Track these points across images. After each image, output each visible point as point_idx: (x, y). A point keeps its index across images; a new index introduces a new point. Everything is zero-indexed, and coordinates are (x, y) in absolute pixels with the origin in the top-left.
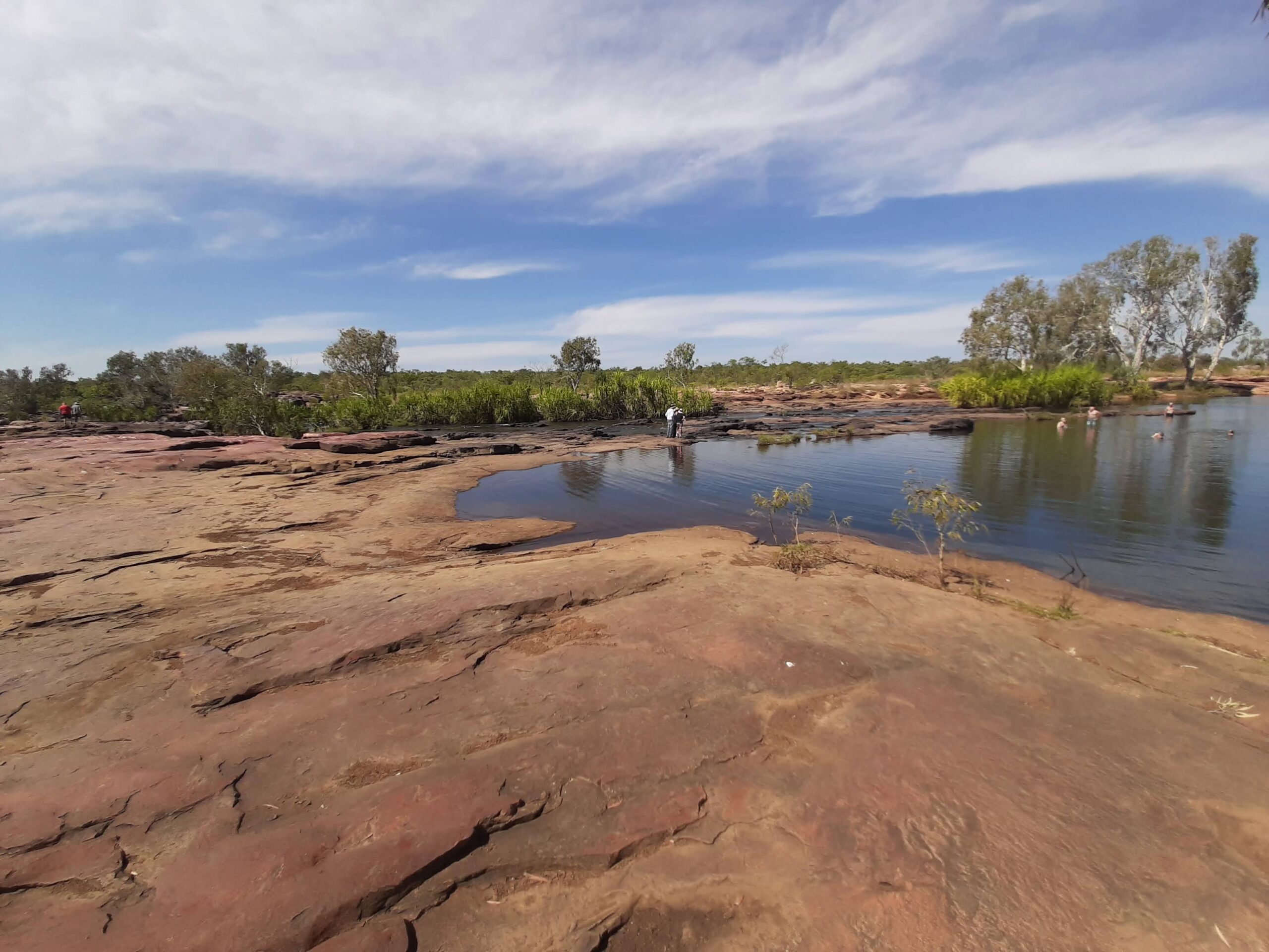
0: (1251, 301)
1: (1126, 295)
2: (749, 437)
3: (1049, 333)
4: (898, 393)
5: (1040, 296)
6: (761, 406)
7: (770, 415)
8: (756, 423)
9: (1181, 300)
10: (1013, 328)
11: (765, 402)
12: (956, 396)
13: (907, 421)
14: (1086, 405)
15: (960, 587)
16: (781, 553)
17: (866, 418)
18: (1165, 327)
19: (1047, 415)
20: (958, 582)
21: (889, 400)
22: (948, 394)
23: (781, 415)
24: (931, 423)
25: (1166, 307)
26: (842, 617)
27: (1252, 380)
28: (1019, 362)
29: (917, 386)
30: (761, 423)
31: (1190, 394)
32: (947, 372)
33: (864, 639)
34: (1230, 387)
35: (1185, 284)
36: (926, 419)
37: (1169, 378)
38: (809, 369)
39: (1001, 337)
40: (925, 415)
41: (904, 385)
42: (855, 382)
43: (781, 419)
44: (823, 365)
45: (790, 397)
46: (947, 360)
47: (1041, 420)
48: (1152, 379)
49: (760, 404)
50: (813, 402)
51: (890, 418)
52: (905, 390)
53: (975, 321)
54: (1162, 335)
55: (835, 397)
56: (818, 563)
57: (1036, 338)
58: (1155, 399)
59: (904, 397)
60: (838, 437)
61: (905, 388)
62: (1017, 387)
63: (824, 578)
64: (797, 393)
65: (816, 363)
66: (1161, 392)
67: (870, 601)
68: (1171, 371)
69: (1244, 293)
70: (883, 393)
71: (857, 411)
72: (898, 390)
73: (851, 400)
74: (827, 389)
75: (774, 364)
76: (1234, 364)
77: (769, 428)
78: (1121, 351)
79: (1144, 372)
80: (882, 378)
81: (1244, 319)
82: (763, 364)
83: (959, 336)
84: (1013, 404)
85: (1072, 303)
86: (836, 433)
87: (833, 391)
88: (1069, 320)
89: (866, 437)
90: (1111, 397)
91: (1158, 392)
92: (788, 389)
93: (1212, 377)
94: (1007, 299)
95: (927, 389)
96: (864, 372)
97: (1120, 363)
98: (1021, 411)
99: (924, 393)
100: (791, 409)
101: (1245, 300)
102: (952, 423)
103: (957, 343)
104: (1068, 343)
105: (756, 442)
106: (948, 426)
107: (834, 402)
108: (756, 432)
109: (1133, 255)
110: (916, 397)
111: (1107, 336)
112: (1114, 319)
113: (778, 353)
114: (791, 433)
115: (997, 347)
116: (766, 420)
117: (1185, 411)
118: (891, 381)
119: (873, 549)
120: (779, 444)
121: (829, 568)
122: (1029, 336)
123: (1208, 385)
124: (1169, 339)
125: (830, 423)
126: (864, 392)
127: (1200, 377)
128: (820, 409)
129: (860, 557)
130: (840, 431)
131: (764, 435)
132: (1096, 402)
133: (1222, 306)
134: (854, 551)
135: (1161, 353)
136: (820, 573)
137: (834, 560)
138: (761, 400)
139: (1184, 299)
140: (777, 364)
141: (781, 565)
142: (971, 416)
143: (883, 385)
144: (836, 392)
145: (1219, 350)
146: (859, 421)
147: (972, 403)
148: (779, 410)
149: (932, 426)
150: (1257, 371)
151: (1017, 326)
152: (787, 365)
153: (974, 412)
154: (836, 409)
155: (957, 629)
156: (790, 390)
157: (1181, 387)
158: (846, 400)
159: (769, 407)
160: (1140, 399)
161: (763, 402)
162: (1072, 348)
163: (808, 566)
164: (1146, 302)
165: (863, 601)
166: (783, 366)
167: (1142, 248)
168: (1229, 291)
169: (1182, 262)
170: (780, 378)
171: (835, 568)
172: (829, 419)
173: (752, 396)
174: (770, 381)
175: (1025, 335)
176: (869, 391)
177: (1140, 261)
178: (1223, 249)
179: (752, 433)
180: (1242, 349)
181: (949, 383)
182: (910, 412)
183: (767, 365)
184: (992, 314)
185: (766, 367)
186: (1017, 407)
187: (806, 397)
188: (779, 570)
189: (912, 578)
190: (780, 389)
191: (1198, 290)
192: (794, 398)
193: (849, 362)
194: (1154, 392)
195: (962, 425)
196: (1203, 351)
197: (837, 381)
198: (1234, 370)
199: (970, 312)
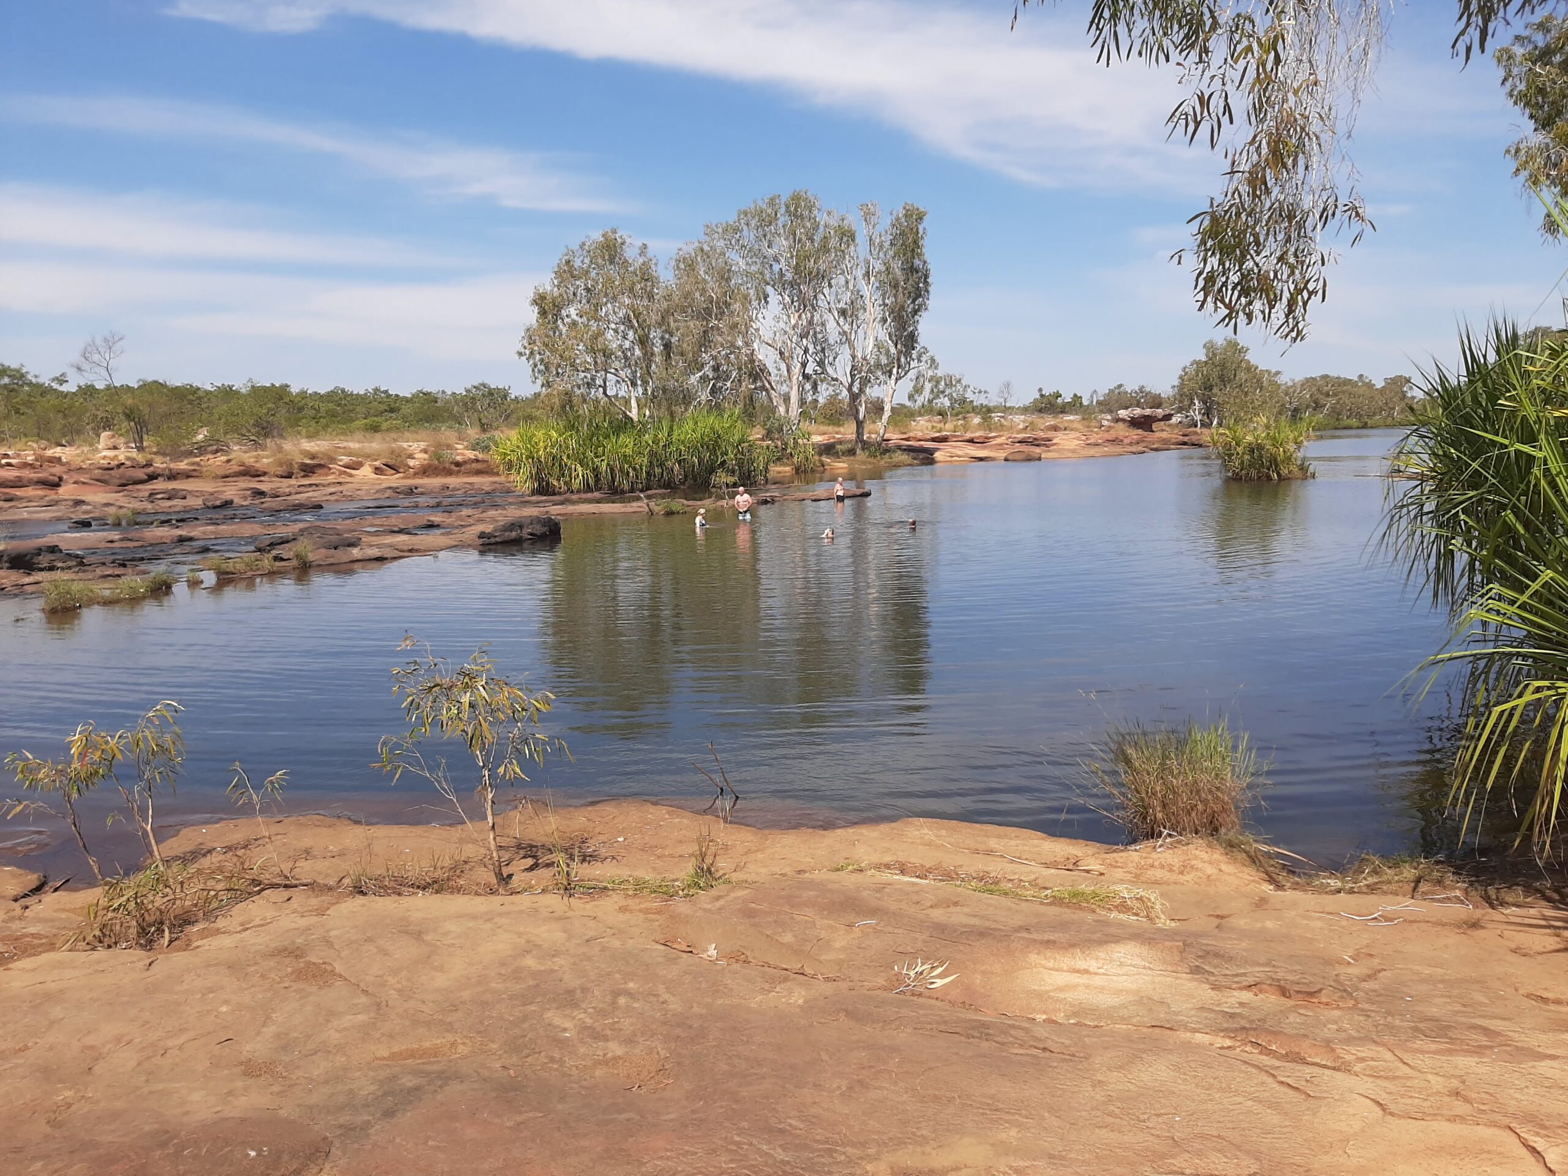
0: (923, 313)
1: (769, 289)
2: (19, 592)
3: (667, 346)
4: (411, 463)
5: (646, 276)
6: (56, 503)
7: (85, 524)
8: (39, 551)
9: (840, 306)
10: (610, 334)
11: (66, 491)
12: (526, 470)
13: (431, 526)
14: (735, 485)
15: (533, 877)
16: (104, 902)
17: (341, 525)
18: (823, 350)
19: (679, 504)
20: (531, 869)
21: (394, 480)
22: (510, 466)
23: (117, 524)
24: (481, 528)
25: (821, 316)
26: (270, 1030)
27: (934, 440)
28: (627, 402)
29: (449, 447)
30: (53, 549)
31: (864, 463)
32: (508, 417)
33: (320, 1067)
34: (910, 450)
35: (842, 280)
36: (471, 521)
37: (837, 436)
38: (190, 402)
39: (592, 350)
40: (469, 511)
41: (423, 445)
42: (310, 437)
43: (115, 535)
44: (227, 393)
45: (141, 474)
46: (504, 394)
47: (670, 513)
48: (817, 439)
49: (52, 495)
50: (207, 486)
51: (395, 521)
52: (426, 456)
53: (543, 313)
54: (821, 363)
55: (265, 474)
56: (215, 904)
57: (648, 356)
58: (823, 472)
59: (425, 471)
60: (272, 575)
61: (425, 451)
62: (629, 451)
63: (226, 941)
64: (159, 464)
65: (209, 388)
66: (829, 460)
67: (339, 968)
68: (840, 426)
69: (913, 302)
70: (377, 463)
71: (321, 507)
72: (411, 456)
73: (306, 482)
74: (240, 454)
75: (93, 386)
76: (911, 414)
77: (80, 562)
78: (773, 388)
79: (805, 426)
80: (375, 429)
81: (916, 341)
82: (55, 385)
83: (517, 342)
84: (626, 486)
85: (697, 295)
86: (266, 562)
87: (258, 459)
88: (695, 326)
89: (345, 569)
90: (766, 470)
91: (826, 459)
92: (134, 453)
93: (887, 436)
94: (593, 274)
95: (471, 454)
96: (333, 415)
97: (774, 409)
98: (638, 499)
99: (465, 462)
100: (149, 507)
101: (915, 312)
102: (521, 527)
103: (517, 357)
104: (699, 370)
105: (40, 603)
106: (514, 534)
107: (263, 487)
108: (38, 576)
109: (773, 220)
110: (449, 473)
111: (752, 361)
112: (757, 330)
113: (96, 357)
114: (144, 573)
115: (587, 370)
116: (72, 540)
117: (859, 491)
118: (394, 435)
119: (353, 836)
120: (108, 603)
121: (242, 911)
122: (638, 352)
123: (882, 448)
124: (830, 370)
125: (253, 539)
126: (333, 460)
127: (873, 436)
128: (228, 504)
129: (321, 865)
130: (277, 558)
131: (64, 578)
132: (747, 479)
133: (889, 320)
134: (307, 853)
135: (824, 393)
136: (218, 932)
137: (258, 886)
138: (55, 485)
139: (842, 305)
140: (100, 385)
141: (107, 938)
142: (555, 511)
143: (376, 444)
144: (265, 460)
145: (891, 391)
146: (324, 532)
147: (555, 483)
148: (112, 510)
149: (482, 535)
150: (939, 426)
151: (616, 331)
152: (129, 389)
153: (562, 503)
154: (269, 502)
155: (517, 974)
156: (141, 458)
157: (851, 452)
158: (293, 481)
159: (79, 503)
160: (804, 472)
161: (61, 490)
162: (704, 379)
163: (185, 920)
164: (796, 304)
165: (321, 974)
166: (114, 392)
167: (783, 210)
168: (895, 296)
169: (833, 242)
170: (107, 425)
171: (258, 908)
172: (248, 529)
173: (27, 474)
174: (79, 432)
175: (631, 349)
176: (345, 459)
177: (782, 231)
178: (884, 225)
179: (27, 580)
180: (918, 390)
181: (510, 438)
182: (438, 505)
183: (70, 387)
184: (570, 302)
185: (65, 395)
186: (632, 490)
187: (187, 475)
188: (101, 953)
189: (435, 886)
190: (111, 453)
191: (858, 291)
192: (152, 477)
193: (295, 389)
194: (820, 461)
195: (539, 529)
196: (873, 392)
197: (266, 436)
198: (913, 423)
199: (531, 295)
